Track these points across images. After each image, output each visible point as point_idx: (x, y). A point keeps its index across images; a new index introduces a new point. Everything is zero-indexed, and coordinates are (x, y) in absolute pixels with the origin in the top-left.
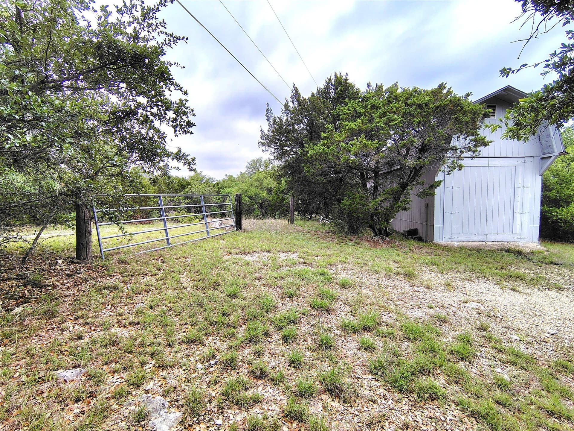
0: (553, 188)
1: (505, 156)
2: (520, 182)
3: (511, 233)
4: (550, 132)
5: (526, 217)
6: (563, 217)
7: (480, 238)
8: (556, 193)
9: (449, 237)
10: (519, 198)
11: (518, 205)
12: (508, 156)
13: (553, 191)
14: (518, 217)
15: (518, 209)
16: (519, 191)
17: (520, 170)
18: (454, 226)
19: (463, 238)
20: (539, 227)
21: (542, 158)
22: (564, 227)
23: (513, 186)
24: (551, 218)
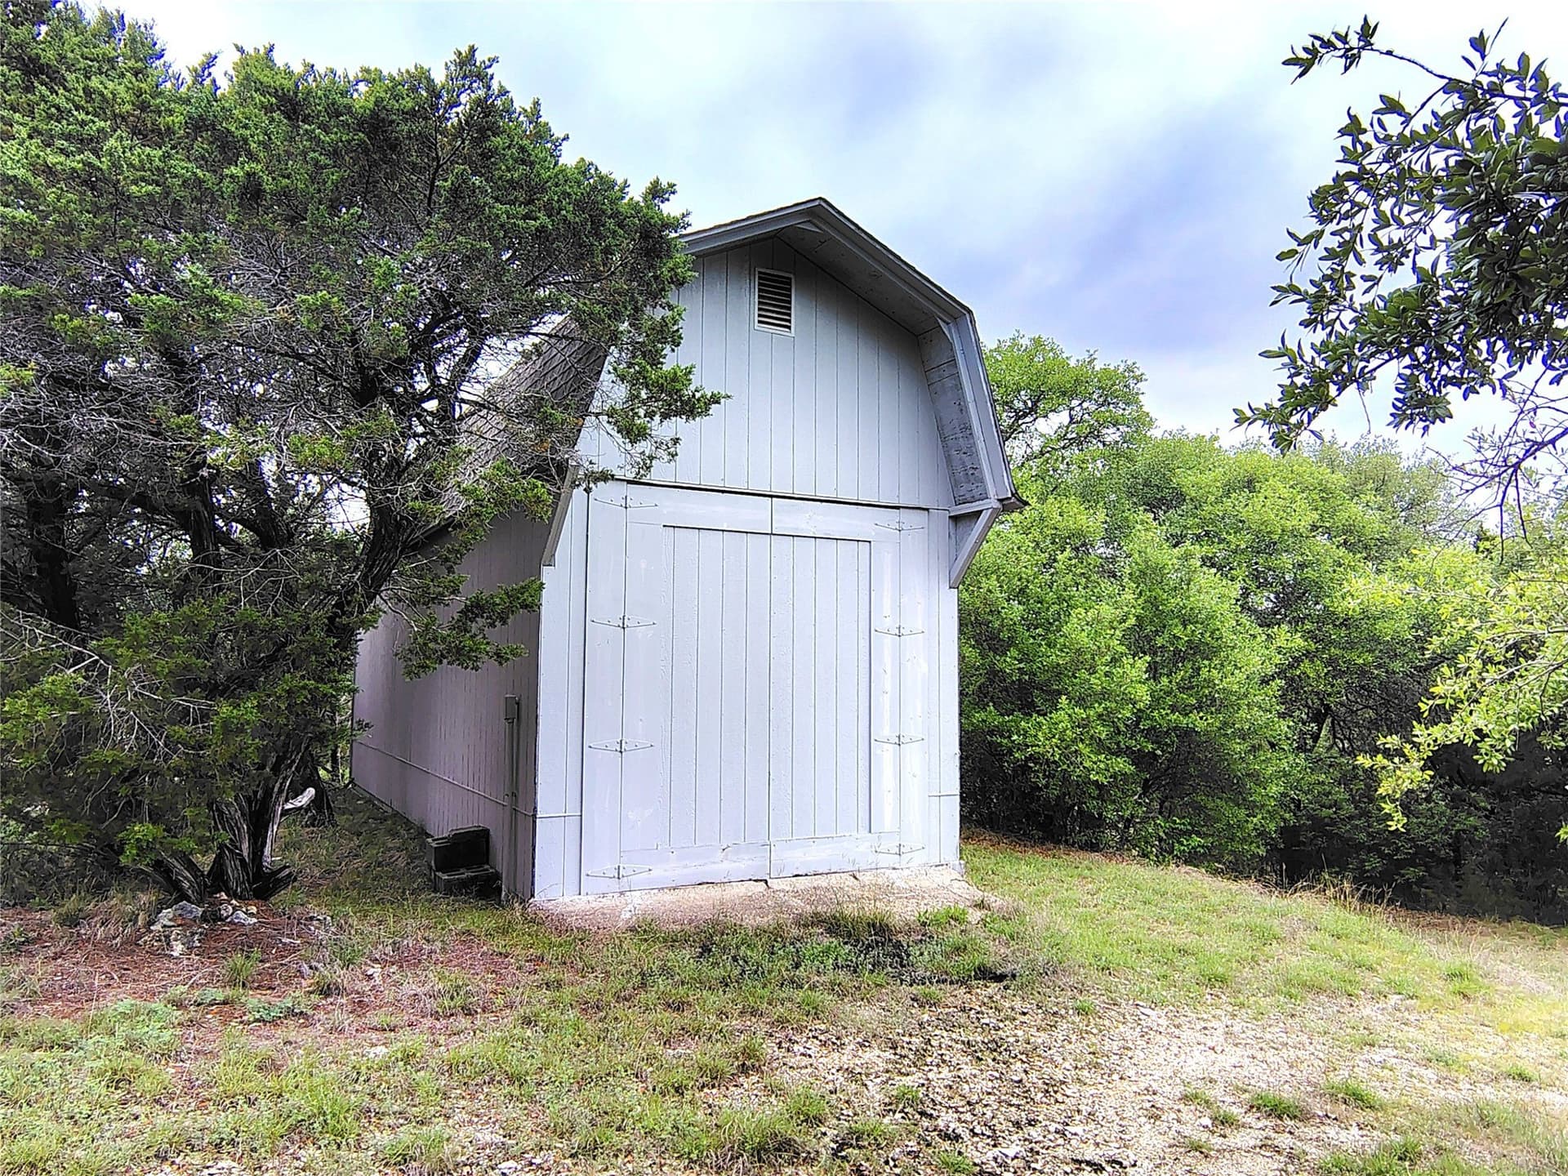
0: (1011, 642)
1: (832, 496)
2: (887, 611)
3: (864, 833)
4: (969, 417)
5: (913, 756)
6: (1041, 750)
7: (743, 865)
8: (1020, 661)
9: (609, 868)
10: (885, 682)
11: (884, 704)
12: (842, 497)
13: (1013, 652)
14: (885, 755)
15: (884, 729)
16: (886, 646)
17: (885, 558)
18: (631, 816)
19: (669, 870)
20: (958, 799)
21: (956, 519)
22: (1046, 786)
23: (864, 624)
24: (1010, 752)
